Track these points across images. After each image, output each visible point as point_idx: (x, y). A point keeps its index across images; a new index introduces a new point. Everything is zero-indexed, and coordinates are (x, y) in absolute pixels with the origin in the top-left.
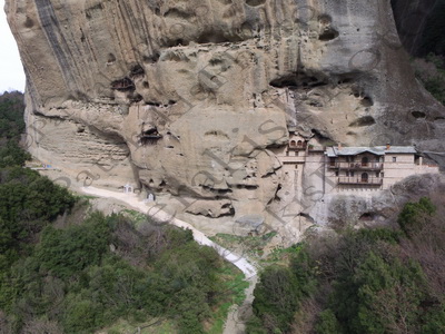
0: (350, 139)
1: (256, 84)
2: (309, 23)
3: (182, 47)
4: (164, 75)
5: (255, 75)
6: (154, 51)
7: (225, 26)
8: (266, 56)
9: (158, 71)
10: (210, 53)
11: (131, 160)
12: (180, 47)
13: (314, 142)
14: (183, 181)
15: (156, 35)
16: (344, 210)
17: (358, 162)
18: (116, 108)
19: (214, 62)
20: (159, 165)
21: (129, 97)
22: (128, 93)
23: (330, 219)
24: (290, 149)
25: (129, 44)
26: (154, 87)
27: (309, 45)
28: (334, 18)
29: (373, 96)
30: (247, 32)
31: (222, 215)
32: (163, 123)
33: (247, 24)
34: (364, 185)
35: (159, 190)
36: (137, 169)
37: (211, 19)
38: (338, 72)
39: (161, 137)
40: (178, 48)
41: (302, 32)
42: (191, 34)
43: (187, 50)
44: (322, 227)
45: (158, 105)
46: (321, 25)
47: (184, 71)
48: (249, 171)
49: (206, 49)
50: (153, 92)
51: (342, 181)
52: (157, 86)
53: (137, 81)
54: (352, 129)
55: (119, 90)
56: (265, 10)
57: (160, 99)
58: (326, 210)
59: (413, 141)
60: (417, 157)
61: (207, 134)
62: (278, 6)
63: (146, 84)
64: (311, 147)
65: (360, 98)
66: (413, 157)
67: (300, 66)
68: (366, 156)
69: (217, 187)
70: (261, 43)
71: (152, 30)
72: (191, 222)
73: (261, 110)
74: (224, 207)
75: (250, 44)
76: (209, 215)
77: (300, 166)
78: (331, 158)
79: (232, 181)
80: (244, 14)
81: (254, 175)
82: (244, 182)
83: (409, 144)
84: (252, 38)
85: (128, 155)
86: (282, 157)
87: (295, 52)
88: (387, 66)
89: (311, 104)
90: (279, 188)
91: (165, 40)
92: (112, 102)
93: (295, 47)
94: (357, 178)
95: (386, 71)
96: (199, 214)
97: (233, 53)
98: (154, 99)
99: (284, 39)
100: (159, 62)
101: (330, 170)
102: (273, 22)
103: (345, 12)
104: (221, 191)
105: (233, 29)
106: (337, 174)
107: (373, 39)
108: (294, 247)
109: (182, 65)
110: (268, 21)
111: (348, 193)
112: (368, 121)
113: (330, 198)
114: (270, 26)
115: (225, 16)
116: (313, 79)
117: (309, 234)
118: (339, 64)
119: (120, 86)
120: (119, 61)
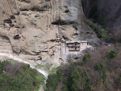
0: (72, 39)
1: (48, 23)
2: (62, 8)
3: (27, 11)
4: (21, 19)
5: (47, 21)
6: (18, 12)
7: (39, 6)
8: (50, 16)
9: (19, 18)
10: (35, 14)
11: (11, 44)
12: (26, 11)
13: (63, 39)
14: (27, 50)
15: (18, 7)
16: (71, 57)
17: (74, 45)
18: (6, 28)
19: (36, 16)
20: (20, 46)
21: (10, 25)
22: (10, 24)
23: (67, 60)
24: (57, 41)
25: (10, 9)
26: (18, 23)
27: (62, 14)
28: (68, 7)
29: (78, 28)
30: (45, 9)
31: (38, 60)
32: (21, 33)
33: (45, 7)
34: (76, 50)
35: (20, 53)
36: (13, 47)
37: (35, 4)
38: (69, 21)
39: (20, 37)
40: (25, 11)
41: (60, 10)
42: (29, 8)
43: (28, 12)
44: (65, 62)
45: (19, 28)
46: (65, 9)
47: (27, 19)
48: (46, 47)
49: (34, 12)
50: (18, 24)
51: (70, 50)
52: (19, 22)
53: (13, 20)
54: (73, 36)
55: (7, 23)
56: (50, 3)
57: (20, 26)
58: (66, 57)
59: (87, 39)
60: (88, 43)
61: (34, 37)
62: (54, 2)
63: (15, 22)
64: (62, 41)
65: (75, 28)
66: (87, 43)
68: (76, 43)
69: (37, 52)
70: (49, 12)
72: (29, 62)
73: (49, 30)
74: (39, 57)
75: (46, 12)
76: (34, 60)
77: (59, 46)
78: (67, 44)
79: (41, 50)
80: (45, 4)
81: (47, 48)
82: (44, 50)
83: (86, 40)
84: (47, 11)
85: (10, 42)
86: (55, 43)
87: (58, 15)
88: (81, 21)
89: (62, 29)
90: (54, 52)
91: (21, 9)
92: (4, 26)
93: (58, 14)
94: (74, 49)
95: (81, 22)
96: (32, 59)
97: (41, 14)
98: (18, 26)
99: (56, 12)
100: (20, 15)
101: (67, 47)
103: (71, 6)
104: (38, 53)
105: (42, 7)
106: (69, 48)
107: (78, 14)
108: (58, 67)
109: (26, 17)
110: (51, 6)
111: (72, 53)
112: (76, 34)
113: (67, 54)
114: (52, 8)
115: (39, 4)
116: (63, 23)
117: (62, 64)
118: (69, 19)
119: (7, 22)
120: (6, 14)
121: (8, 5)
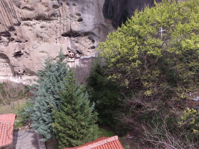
0: (88, 53)
1: (57, 35)
2: (74, 15)
4: (23, 31)
6: (18, 22)
7: (46, 15)
8: (60, 26)
9: (20, 29)
10: (40, 24)
11: (10, 64)
12: (29, 21)
13: (78, 55)
15: (19, 16)
18: (2, 43)
19: (42, 27)
20: (22, 64)
21: (8, 39)
22: (7, 37)
24: (69, 57)
27: (74, 23)
29: (95, 40)
30: (53, 18)
32: (23, 49)
33: (53, 15)
35: (23, 74)
37: (40, 12)
39: (23, 54)
41: (72, 19)
42: (33, 17)
43: (32, 22)
45: (21, 42)
46: (78, 17)
47: (31, 30)
49: (39, 22)
50: (19, 37)
52: (20, 35)
53: (11, 33)
54: (89, 50)
56: (59, 10)
57: (22, 40)
61: (40, 52)
62: (64, 10)
63: (16, 34)
64: (76, 56)
65: (91, 40)
67: (71, 30)
70: (58, 22)
71: (17, 14)
73: (59, 44)
75: (55, 22)
77: (73, 63)
80: (52, 11)
84: (55, 20)
85: (9, 62)
87: (69, 25)
89: (76, 42)
91: (23, 18)
92: (0, 41)
93: (69, 23)
95: (98, 32)
97: (49, 24)
98: (19, 40)
100: (21, 26)
102: (62, 15)
103: (85, 13)
105: (49, 16)
107: (94, 22)
109: (30, 28)
110: (60, 14)
112: (93, 47)
115: (45, 11)
116: (76, 34)
118: (83, 29)
119: (4, 35)
120: (3, 25)
121: (5, 14)
